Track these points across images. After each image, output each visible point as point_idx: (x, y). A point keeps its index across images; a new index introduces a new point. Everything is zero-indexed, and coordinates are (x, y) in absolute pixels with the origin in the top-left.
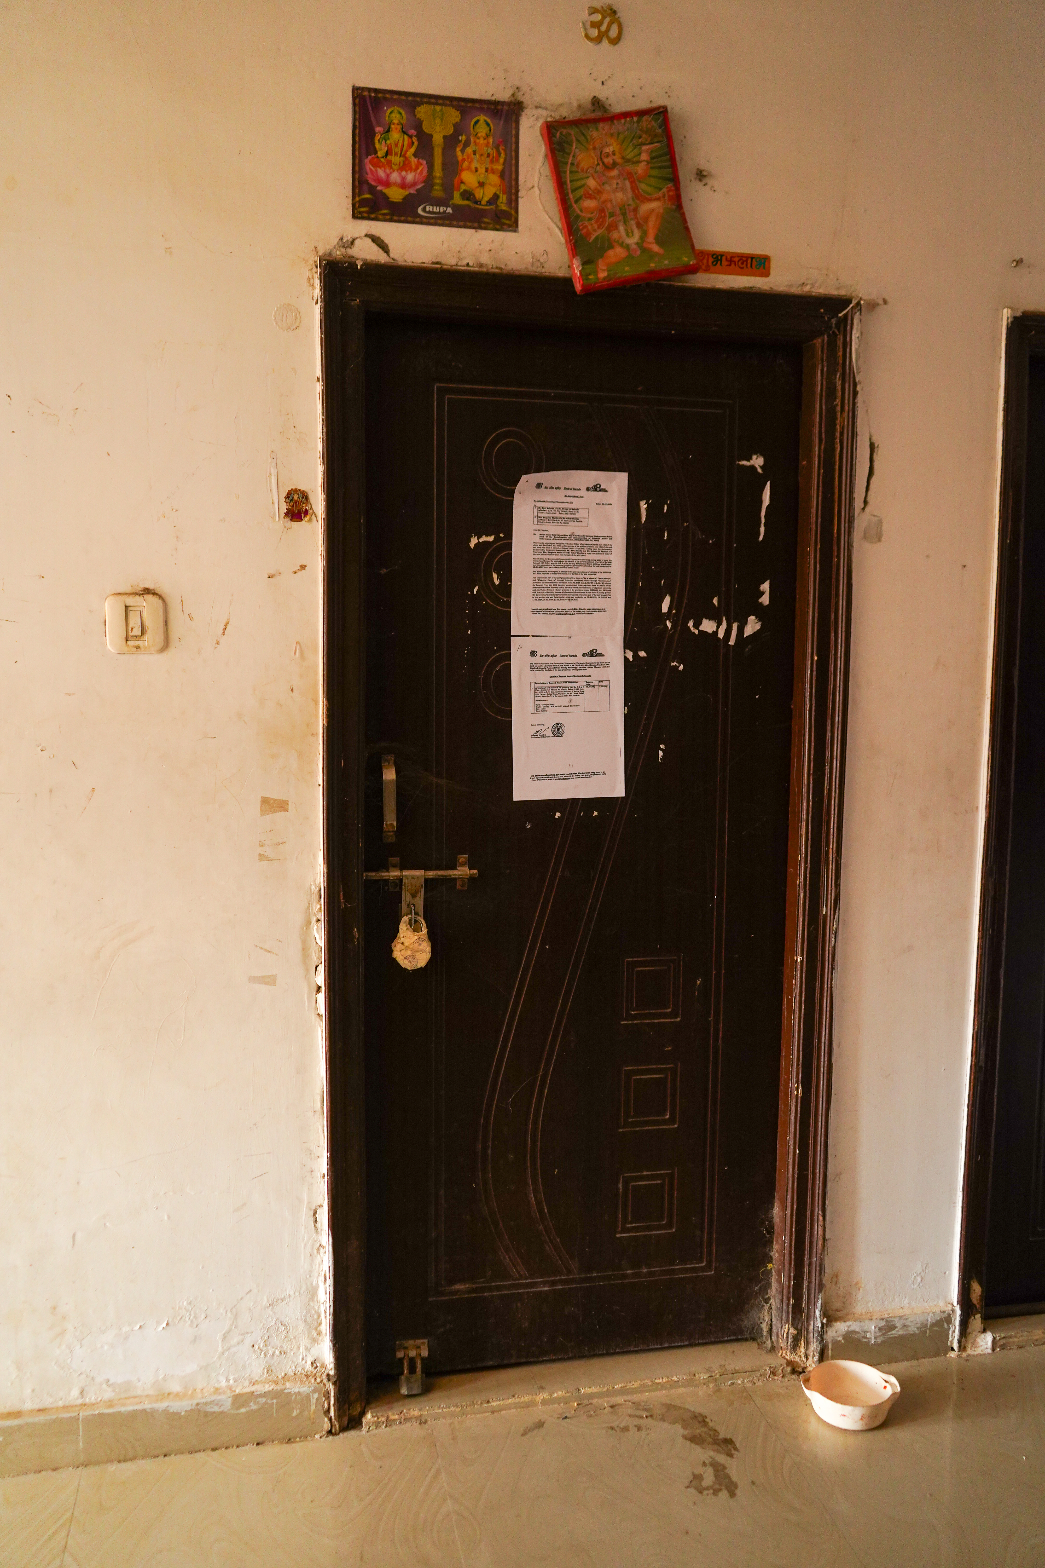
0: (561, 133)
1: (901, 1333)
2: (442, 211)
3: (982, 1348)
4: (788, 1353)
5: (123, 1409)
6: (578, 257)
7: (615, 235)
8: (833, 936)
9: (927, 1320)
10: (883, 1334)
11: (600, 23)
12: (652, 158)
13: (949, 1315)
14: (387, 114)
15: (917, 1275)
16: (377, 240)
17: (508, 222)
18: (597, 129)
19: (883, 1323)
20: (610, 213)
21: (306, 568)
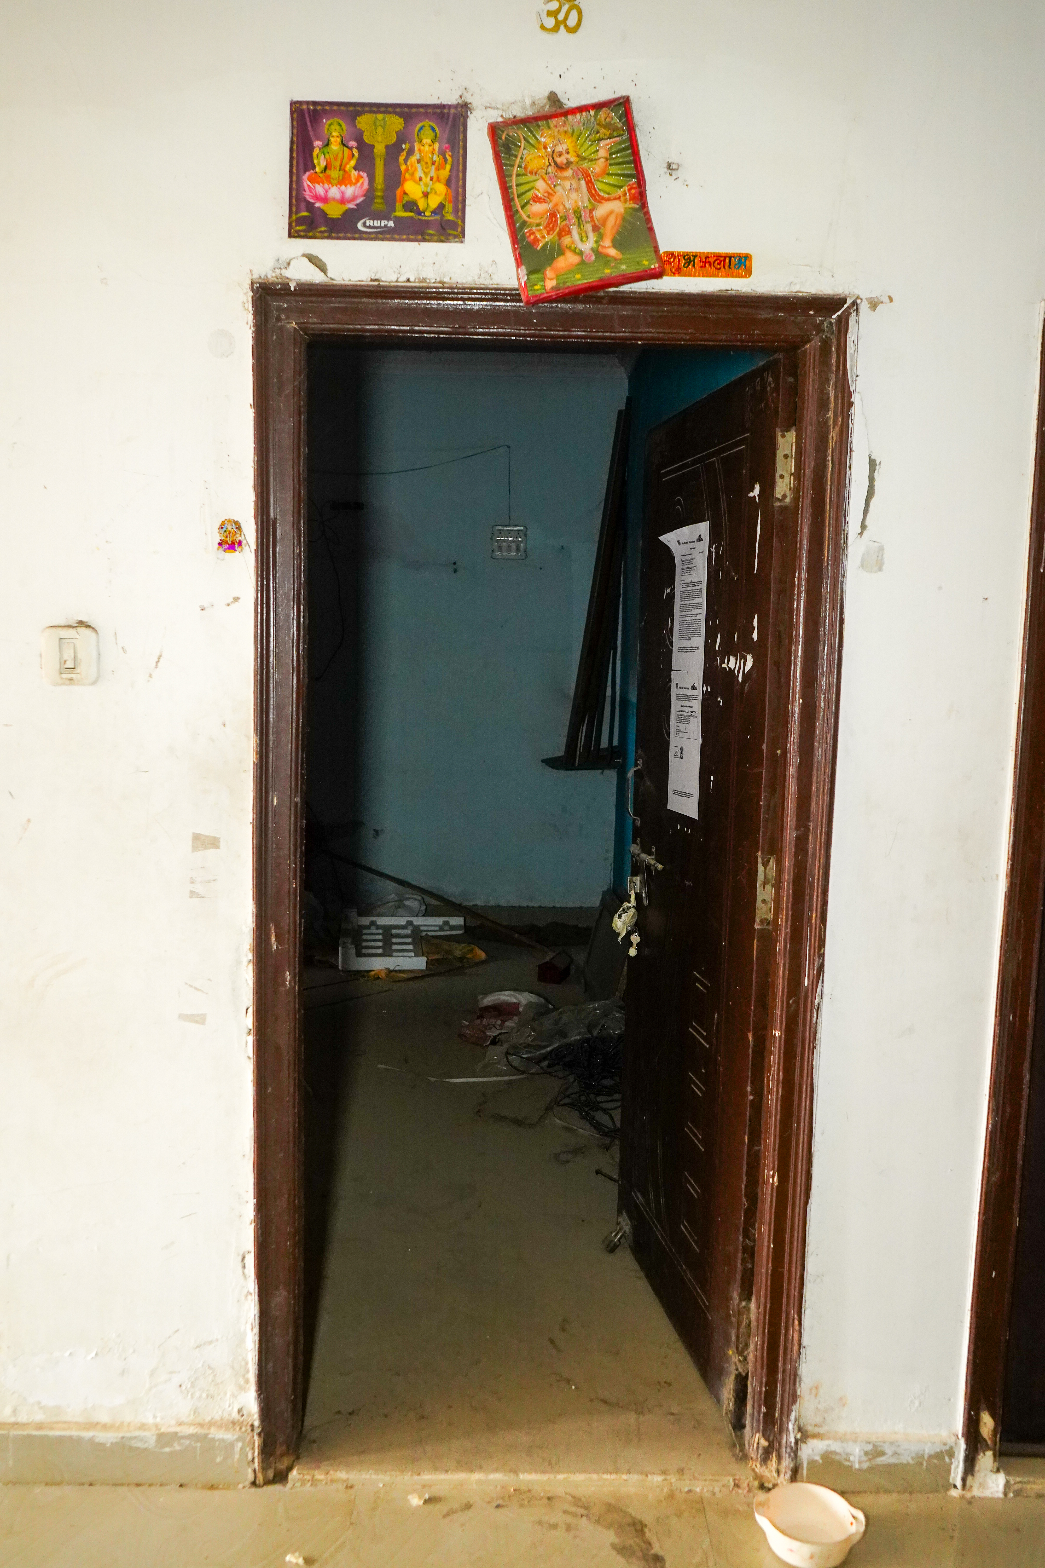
0: (508, 135)
1: (893, 1460)
2: (383, 225)
3: (992, 1490)
4: (758, 1465)
5: (51, 1433)
6: (523, 267)
7: (566, 240)
8: (815, 1011)
9: (924, 1451)
10: (870, 1460)
11: (559, 11)
12: (611, 154)
13: (951, 1448)
14: (326, 127)
15: (915, 1398)
16: (313, 259)
17: (455, 233)
18: (549, 128)
19: (869, 1448)
20: (561, 217)
21: (240, 601)
